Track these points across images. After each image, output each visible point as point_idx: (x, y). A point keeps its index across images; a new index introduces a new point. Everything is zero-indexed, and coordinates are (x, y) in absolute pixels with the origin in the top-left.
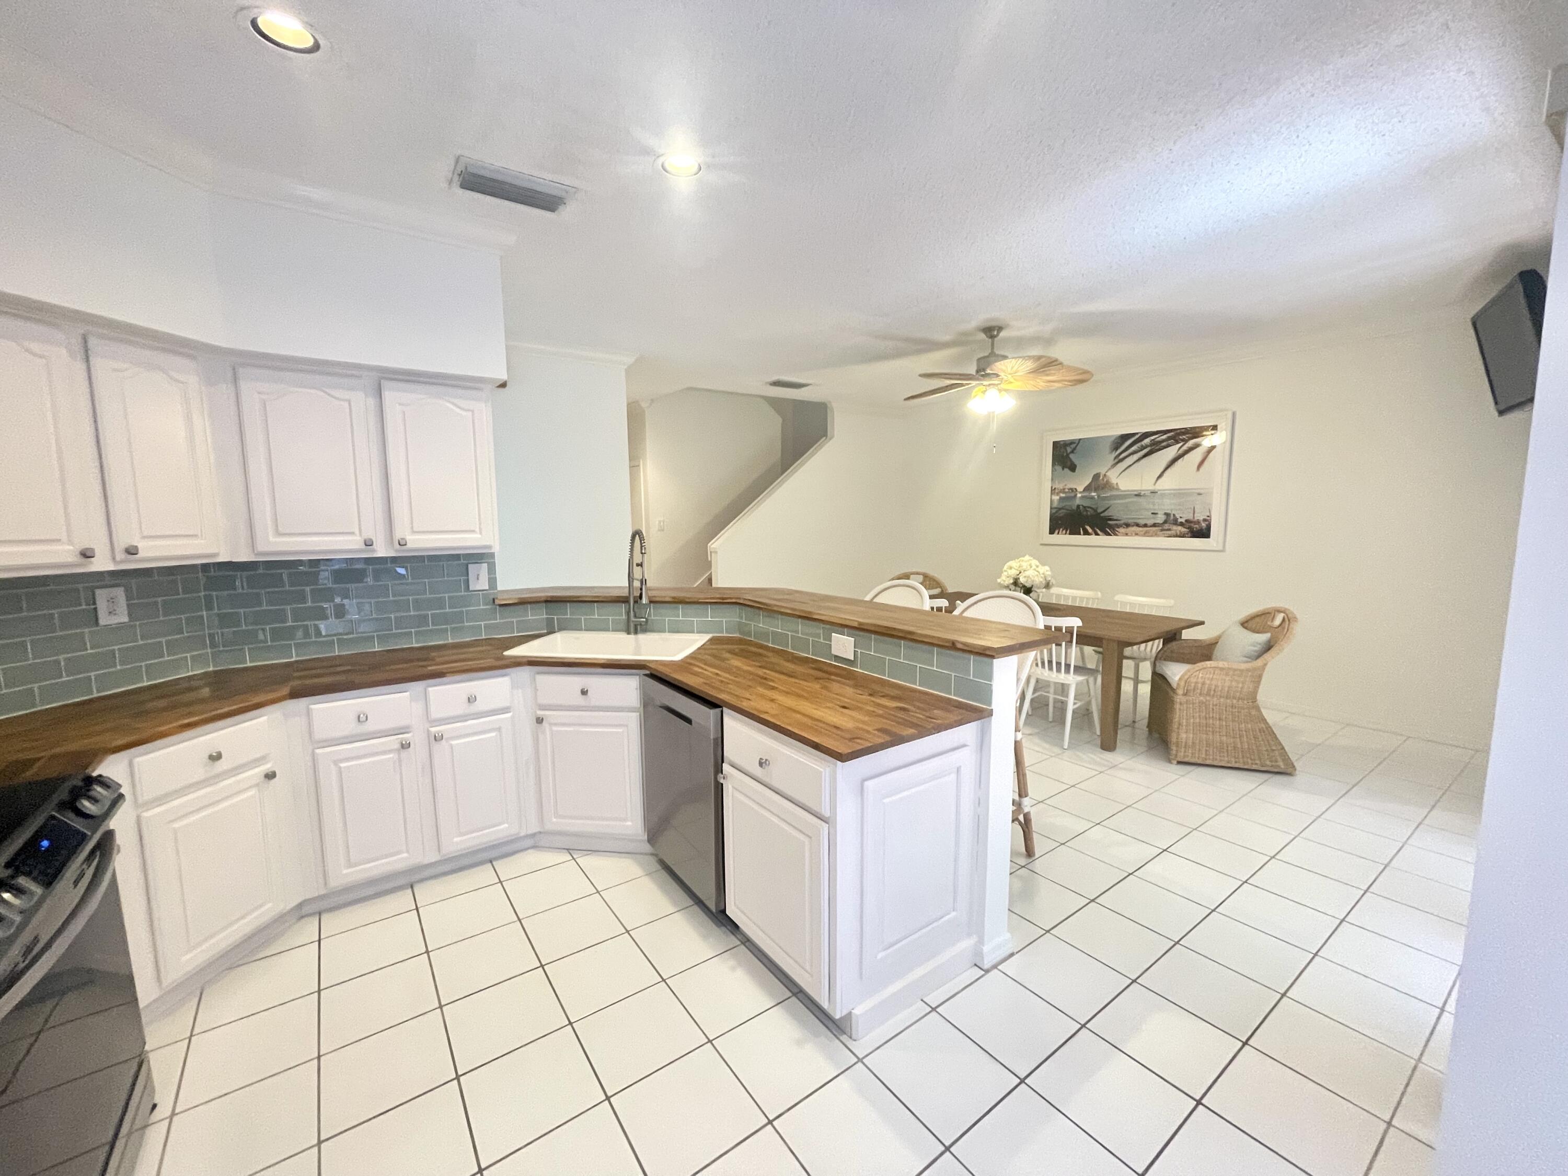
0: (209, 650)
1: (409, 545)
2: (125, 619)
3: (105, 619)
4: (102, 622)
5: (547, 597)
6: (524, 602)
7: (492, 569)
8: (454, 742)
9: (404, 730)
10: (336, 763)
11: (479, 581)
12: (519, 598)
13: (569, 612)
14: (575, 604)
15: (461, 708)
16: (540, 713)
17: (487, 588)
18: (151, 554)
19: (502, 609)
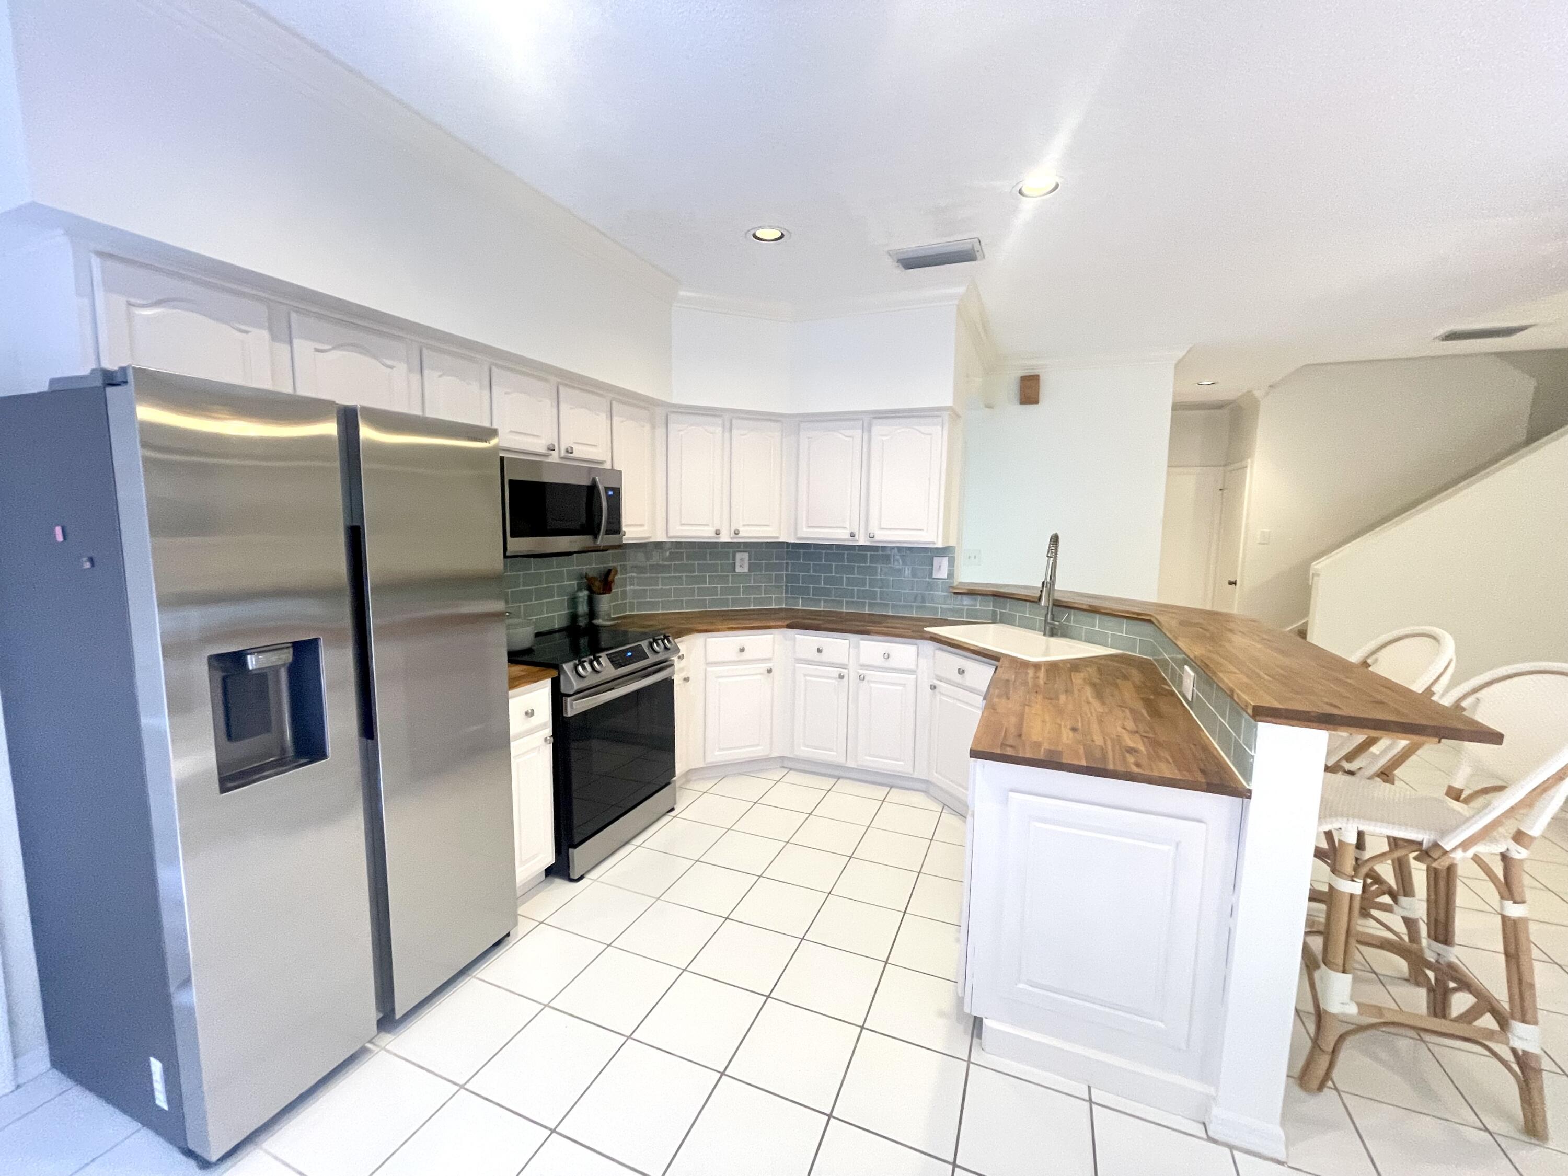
0: (784, 595)
1: (877, 538)
2: (746, 570)
3: (738, 570)
4: (737, 570)
5: (993, 591)
6: (972, 593)
7: (952, 563)
8: (872, 685)
9: (843, 666)
10: (805, 675)
11: (941, 570)
12: (968, 589)
13: (1008, 608)
14: (1014, 601)
15: (879, 661)
16: (936, 682)
17: (946, 577)
18: (746, 535)
19: (956, 596)
